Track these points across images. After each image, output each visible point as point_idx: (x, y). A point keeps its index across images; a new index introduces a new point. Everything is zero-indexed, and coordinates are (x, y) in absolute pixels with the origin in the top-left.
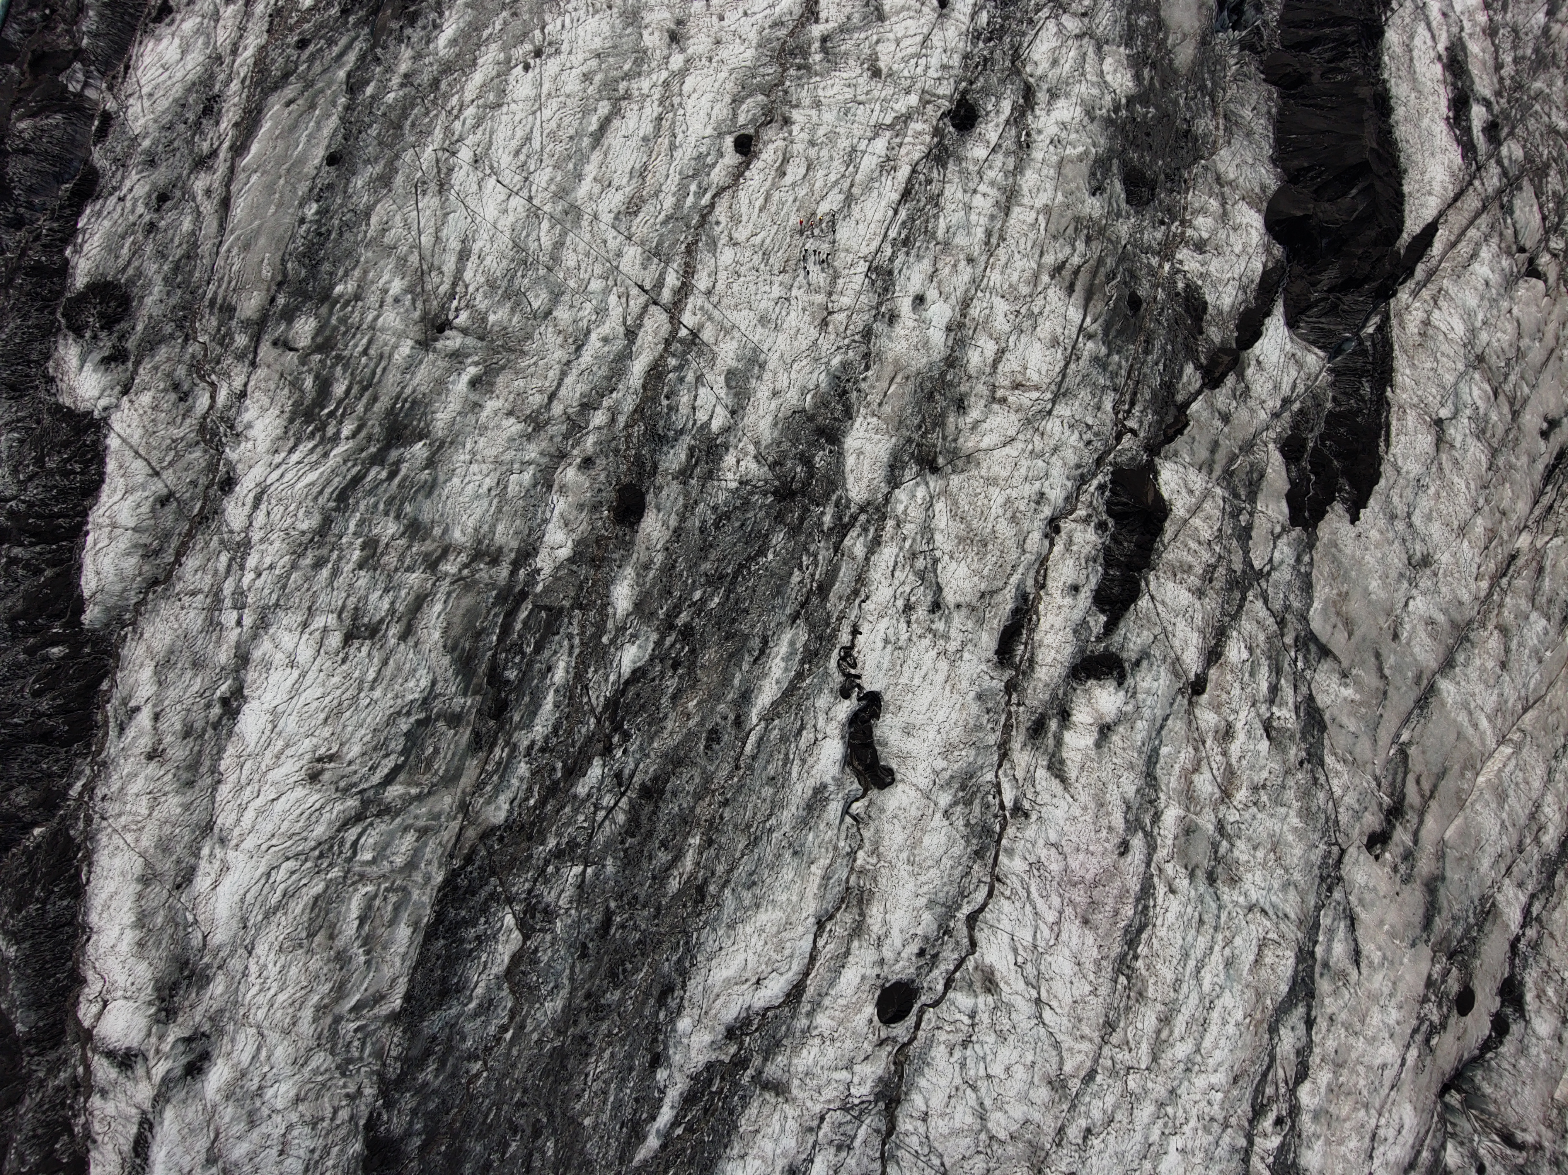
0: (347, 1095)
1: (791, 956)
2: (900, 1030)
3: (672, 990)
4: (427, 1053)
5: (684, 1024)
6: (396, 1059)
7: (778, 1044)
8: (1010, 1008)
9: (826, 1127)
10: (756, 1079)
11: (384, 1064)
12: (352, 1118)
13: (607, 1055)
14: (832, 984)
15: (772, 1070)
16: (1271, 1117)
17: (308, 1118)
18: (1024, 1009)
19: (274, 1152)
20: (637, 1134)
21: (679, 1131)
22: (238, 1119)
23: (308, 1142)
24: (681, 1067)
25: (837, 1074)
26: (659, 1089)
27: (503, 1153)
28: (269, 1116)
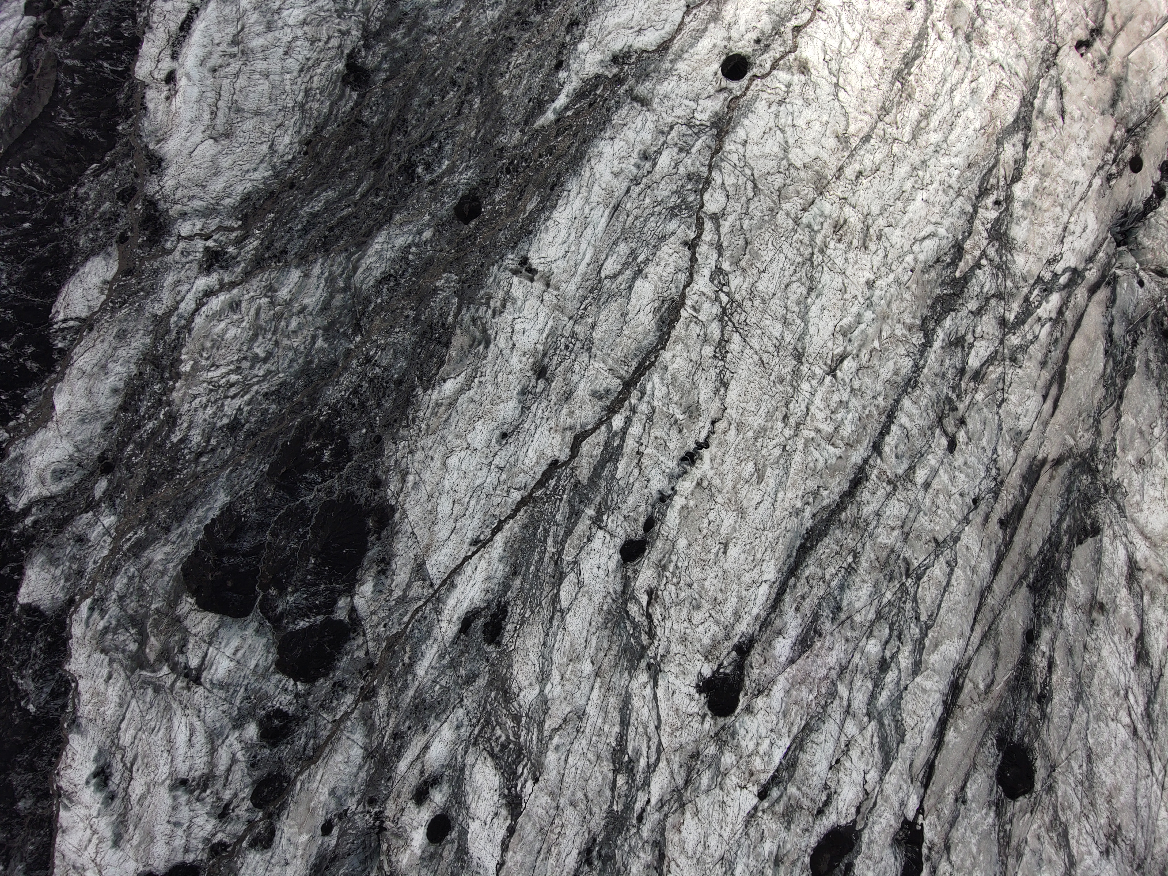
0: (340, 31)
1: (666, 20)
2: (736, 86)
3: (578, 24)
4: (400, 22)
5: (583, 46)
6: (378, 19)
7: (647, 75)
8: (816, 85)
9: (673, 133)
10: (630, 92)
11: (368, 20)
12: (340, 46)
13: (525, 54)
14: (691, 46)
15: (642, 89)
16: (992, 198)
17: (309, 36)
18: (825, 89)
19: (281, 51)
20: (540, 107)
21: (569, 113)
22: (260, 24)
23: (306, 52)
24: (577, 73)
25: (687, 102)
26: (559, 84)
27: (443, 98)
28: (283, 28)
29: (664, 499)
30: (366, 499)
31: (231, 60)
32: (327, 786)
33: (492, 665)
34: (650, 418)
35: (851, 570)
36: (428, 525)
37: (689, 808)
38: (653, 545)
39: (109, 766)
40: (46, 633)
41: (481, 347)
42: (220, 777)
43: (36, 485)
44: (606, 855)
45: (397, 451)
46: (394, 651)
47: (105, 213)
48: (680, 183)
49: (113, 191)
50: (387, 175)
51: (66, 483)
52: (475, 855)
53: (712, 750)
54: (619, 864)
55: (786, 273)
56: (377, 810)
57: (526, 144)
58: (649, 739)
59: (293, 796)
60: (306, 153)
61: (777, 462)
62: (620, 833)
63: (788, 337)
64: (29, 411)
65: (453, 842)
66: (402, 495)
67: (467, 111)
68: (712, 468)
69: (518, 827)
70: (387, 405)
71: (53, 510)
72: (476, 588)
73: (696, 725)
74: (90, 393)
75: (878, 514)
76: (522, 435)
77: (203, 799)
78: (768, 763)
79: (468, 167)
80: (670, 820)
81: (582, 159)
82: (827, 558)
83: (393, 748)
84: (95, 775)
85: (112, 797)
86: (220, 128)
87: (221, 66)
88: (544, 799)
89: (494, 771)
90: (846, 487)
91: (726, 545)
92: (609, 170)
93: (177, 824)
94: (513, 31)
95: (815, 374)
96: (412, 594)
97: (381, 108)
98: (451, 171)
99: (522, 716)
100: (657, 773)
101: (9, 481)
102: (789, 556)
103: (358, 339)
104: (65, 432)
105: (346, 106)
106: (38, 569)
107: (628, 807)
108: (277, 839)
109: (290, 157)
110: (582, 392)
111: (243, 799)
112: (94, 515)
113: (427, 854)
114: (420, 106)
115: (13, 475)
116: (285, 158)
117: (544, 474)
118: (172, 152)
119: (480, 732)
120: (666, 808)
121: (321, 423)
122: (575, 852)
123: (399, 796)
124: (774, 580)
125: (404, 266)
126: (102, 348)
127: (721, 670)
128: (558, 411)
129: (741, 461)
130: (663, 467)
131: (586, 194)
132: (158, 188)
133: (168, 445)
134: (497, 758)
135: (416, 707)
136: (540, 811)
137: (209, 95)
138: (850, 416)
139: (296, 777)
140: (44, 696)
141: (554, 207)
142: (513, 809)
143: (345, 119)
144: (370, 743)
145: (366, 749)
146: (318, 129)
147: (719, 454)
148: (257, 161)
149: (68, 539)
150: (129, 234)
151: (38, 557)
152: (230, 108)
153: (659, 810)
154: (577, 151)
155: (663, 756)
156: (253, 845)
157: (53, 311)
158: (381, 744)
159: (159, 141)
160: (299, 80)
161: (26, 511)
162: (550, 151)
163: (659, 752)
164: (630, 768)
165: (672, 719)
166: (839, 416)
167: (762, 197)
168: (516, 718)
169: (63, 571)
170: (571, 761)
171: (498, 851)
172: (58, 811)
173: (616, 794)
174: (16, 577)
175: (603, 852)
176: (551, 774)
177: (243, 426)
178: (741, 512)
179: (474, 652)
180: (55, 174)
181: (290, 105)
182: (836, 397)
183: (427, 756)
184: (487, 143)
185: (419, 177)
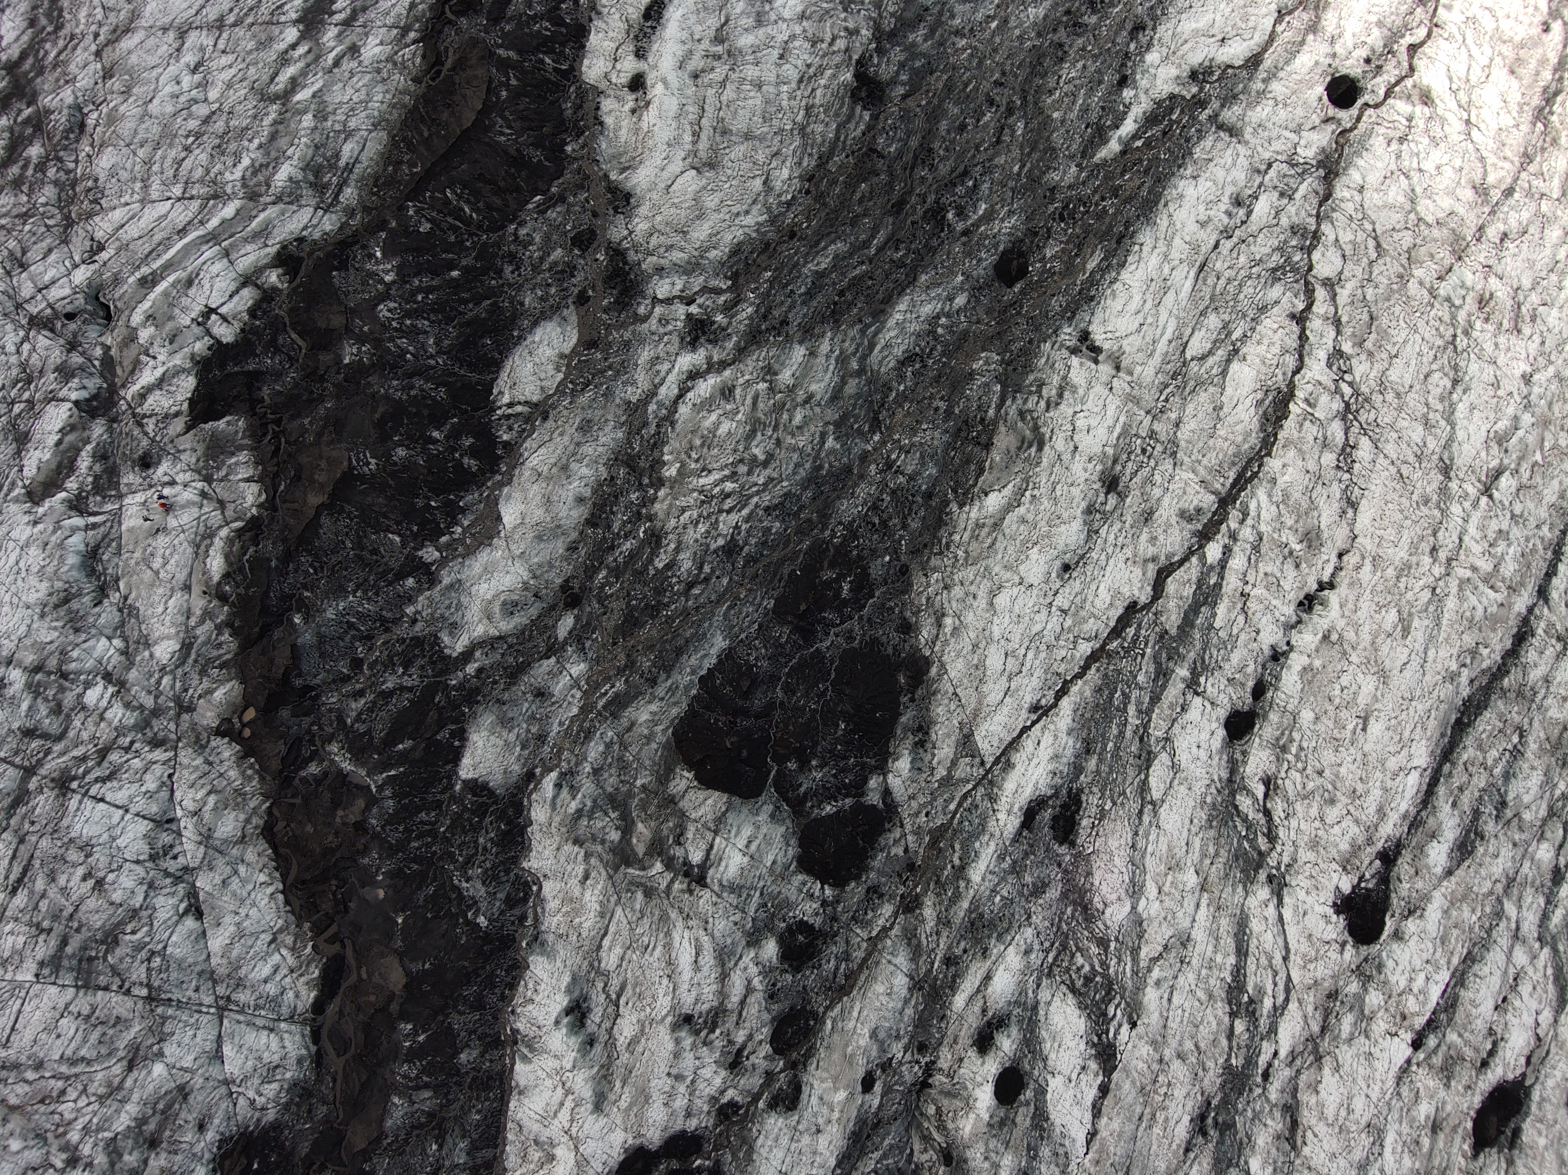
0: (846, 29)
1: (1254, 28)
2: (1345, 116)
3: (1144, 29)
4: (920, 19)
5: (1152, 57)
6: (892, 15)
7: (1235, 97)
8: (1443, 121)
9: (1272, 173)
10: (1213, 118)
11: (880, 15)
12: (847, 50)
13: (1079, 65)
14: (1288, 62)
15: (1229, 115)
17: (809, 34)
18: (1454, 126)
19: (776, 53)
20: (1100, 135)
21: (1139, 143)
22: (748, 15)
23: (806, 57)
24: (1146, 92)
25: (1287, 134)
26: (1125, 105)
27: (978, 121)
28: (776, 22)
29: (1277, 656)
30: (895, 647)
31: (716, 64)
32: (867, 1025)
33: (1066, 872)
34: (1256, 548)
35: (1517, 753)
36: (975, 684)
37: (1327, 1061)
38: (1265, 717)
39: (586, 999)
40: (499, 819)
41: (1033, 450)
42: (732, 1012)
43: (480, 621)
44: (1224, 1123)
45: (928, 585)
46: (940, 849)
47: (556, 263)
48: (1282, 237)
49: (565, 233)
50: (909, 222)
51: (520, 620)
52: (1058, 1122)
53: (1354, 987)
54: (1241, 1135)
55: (1425, 359)
56: (927, 1059)
57: (1084, 183)
58: (1275, 974)
59: (823, 1039)
60: (808, 192)
61: (1426, 610)
62: (1241, 1094)
63: (1432, 444)
64: (466, 523)
65: (1028, 1104)
66: (939, 643)
67: (1007, 139)
68: (1343, 616)
69: (1112, 1086)
70: (914, 525)
71: (503, 655)
72: (1040, 769)
73: (1334, 955)
74: (548, 501)
75: (1547, 680)
76: (1089, 568)
77: (711, 1042)
78: (1424, 1004)
79: (1011, 213)
80: (1303, 1077)
81: (1157, 204)
82: (1488, 737)
83: (946, 977)
84: (568, 1011)
85: (591, 1042)
86: (703, 154)
87: (703, 71)
88: (1145, 1050)
89: (1078, 1012)
90: (1508, 644)
91: (1365, 720)
92: (1193, 219)
93: (679, 1078)
94: (1061, 35)
95: (1467, 494)
96: (958, 774)
97: (900, 134)
98: (989, 217)
99: (1109, 941)
100: (1287, 1016)
101: (442, 616)
102: (1443, 735)
103: (876, 438)
104: (518, 552)
105: (856, 131)
106: (484, 733)
107: (1250, 1062)
108: (804, 1096)
109: (789, 197)
110: (1167, 511)
111: (761, 1042)
112: (558, 662)
113: (996, 1119)
114: (948, 132)
115: (449, 607)
116: (783, 199)
117: (1120, 620)
118: (644, 185)
119: (1055, 959)
120: (1298, 1062)
121: (836, 548)
122: (1186, 1119)
123: (955, 1041)
124: (1425, 766)
125: (932, 343)
126: (562, 442)
127: (1363, 885)
128: (1136, 537)
129: (1380, 607)
130: (1277, 614)
131: (1165, 249)
132: (626, 232)
133: (652, 572)
134: (1080, 994)
135: (972, 924)
136: (1141, 1065)
137: (691, 109)
138: (1511, 551)
139: (824, 1013)
140: (498, 904)
141: (1122, 265)
142: (1104, 1062)
143: (856, 148)
144: (917, 969)
145: (912, 978)
146: (823, 160)
147: (1351, 598)
148: (749, 201)
149: (524, 693)
150: (590, 293)
151: (485, 717)
152: (715, 129)
153: (1290, 1064)
154: (1149, 193)
155: (1293, 996)
156: (773, 1105)
157: (495, 391)
158: (930, 971)
159: (624, 170)
160: (799, 93)
161: (467, 656)
162: (1115, 192)
163: (1287, 991)
164: (1250, 1011)
165: (1304, 947)
166: (1499, 550)
167: (1388, 259)
168: (1103, 943)
169: (518, 735)
170: (1176, 1000)
171: (1088, 1116)
172: (513, 1065)
173: (1234, 1044)
174: (457, 743)
175: (1220, 1120)
176: (1151, 1017)
177: (742, 549)
178: (1383, 676)
179: (1041, 853)
180: (490, 207)
181: (788, 127)
182: (1494, 525)
183: (990, 989)
184: (1034, 180)
185: (949, 225)
